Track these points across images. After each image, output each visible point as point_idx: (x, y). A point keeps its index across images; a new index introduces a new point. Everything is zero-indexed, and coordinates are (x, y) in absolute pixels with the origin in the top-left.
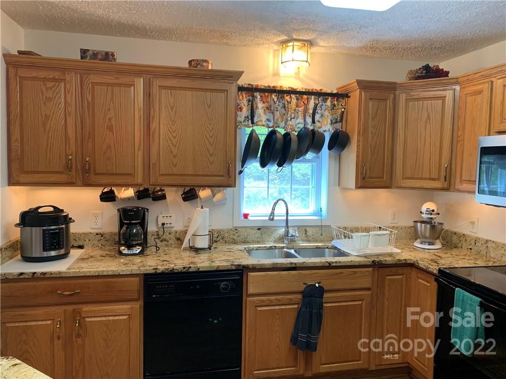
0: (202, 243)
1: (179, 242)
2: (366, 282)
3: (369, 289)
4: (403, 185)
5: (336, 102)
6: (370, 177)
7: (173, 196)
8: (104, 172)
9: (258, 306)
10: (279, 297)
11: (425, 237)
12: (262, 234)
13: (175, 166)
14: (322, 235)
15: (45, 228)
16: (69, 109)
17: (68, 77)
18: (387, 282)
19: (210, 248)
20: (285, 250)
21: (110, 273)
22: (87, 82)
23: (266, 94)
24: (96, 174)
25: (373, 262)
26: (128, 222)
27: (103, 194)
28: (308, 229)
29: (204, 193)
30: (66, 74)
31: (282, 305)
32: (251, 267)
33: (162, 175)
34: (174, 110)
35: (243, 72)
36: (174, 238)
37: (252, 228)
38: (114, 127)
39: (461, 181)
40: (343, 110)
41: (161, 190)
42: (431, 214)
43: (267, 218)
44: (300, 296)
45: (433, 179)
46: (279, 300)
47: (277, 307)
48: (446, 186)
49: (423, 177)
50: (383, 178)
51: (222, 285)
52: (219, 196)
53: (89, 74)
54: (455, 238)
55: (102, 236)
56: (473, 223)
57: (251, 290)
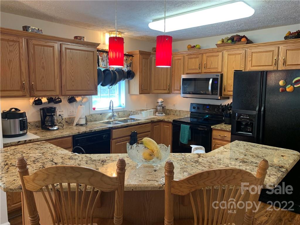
0: (83, 122)
1: (67, 123)
2: (149, 129)
3: (149, 131)
4: (154, 92)
5: (127, 58)
6: (144, 90)
7: (64, 101)
8: (41, 90)
9: (116, 143)
10: (123, 138)
11: (161, 112)
12: (102, 117)
13: (73, 86)
14: (124, 115)
15: (20, 119)
16: (22, 57)
17: (20, 40)
18: (154, 128)
19: (86, 124)
20: (114, 122)
21: (60, 136)
22: (31, 43)
23: (102, 53)
24: (37, 91)
25: (151, 121)
26: (50, 114)
27: (35, 101)
28: (119, 113)
29: (78, 99)
30: (20, 38)
31: (124, 141)
32: (114, 127)
33: (68, 90)
34: (72, 60)
35: (100, 44)
36: (65, 122)
37: (98, 114)
38: (45, 68)
39: (174, 90)
40: (131, 62)
41: (58, 98)
42: (162, 103)
43: (108, 109)
44: (129, 137)
45: (165, 90)
46: (123, 140)
47: (122, 143)
48: (169, 92)
49: (161, 89)
50: (147, 90)
51: (104, 136)
52: (84, 100)
53: (32, 40)
54: (168, 111)
55: (29, 124)
56: (174, 105)
57: (114, 137)
